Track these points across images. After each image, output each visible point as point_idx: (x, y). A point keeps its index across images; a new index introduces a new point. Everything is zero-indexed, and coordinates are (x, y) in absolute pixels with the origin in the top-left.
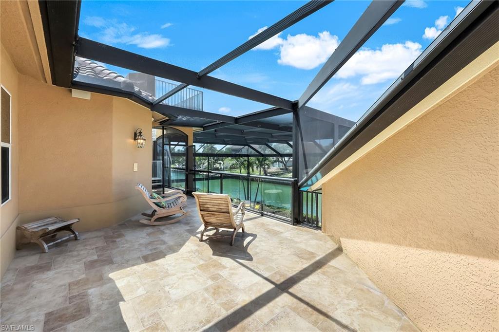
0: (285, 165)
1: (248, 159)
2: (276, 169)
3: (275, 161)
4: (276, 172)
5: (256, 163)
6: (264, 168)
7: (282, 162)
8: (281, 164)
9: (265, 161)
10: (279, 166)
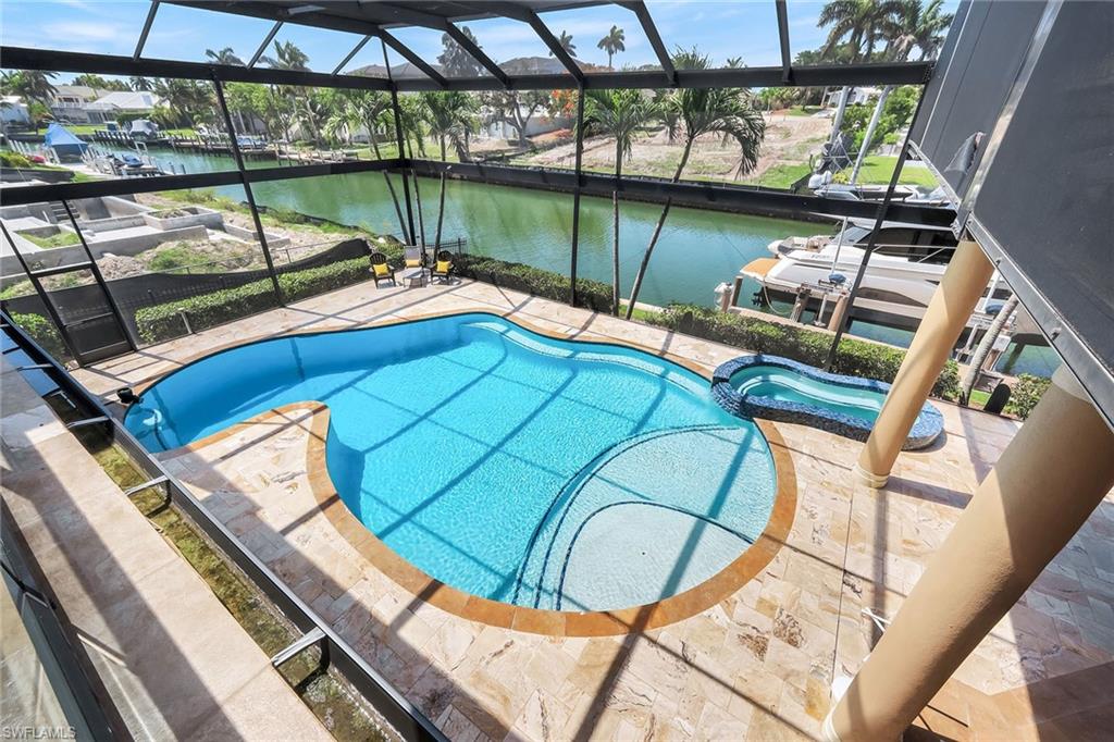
0: (519, 130)
1: (395, 98)
2: (498, 144)
3: (495, 119)
4: (496, 152)
5: (425, 118)
6: (454, 137)
7: (512, 122)
8: (511, 129)
9: (455, 107)
10: (504, 136)
